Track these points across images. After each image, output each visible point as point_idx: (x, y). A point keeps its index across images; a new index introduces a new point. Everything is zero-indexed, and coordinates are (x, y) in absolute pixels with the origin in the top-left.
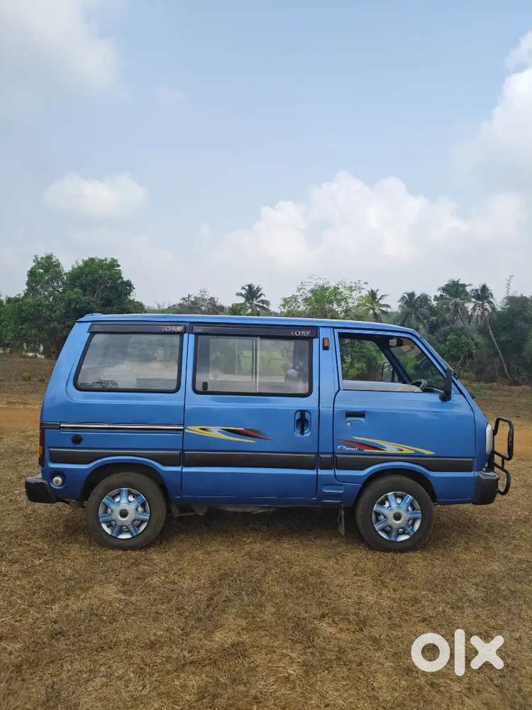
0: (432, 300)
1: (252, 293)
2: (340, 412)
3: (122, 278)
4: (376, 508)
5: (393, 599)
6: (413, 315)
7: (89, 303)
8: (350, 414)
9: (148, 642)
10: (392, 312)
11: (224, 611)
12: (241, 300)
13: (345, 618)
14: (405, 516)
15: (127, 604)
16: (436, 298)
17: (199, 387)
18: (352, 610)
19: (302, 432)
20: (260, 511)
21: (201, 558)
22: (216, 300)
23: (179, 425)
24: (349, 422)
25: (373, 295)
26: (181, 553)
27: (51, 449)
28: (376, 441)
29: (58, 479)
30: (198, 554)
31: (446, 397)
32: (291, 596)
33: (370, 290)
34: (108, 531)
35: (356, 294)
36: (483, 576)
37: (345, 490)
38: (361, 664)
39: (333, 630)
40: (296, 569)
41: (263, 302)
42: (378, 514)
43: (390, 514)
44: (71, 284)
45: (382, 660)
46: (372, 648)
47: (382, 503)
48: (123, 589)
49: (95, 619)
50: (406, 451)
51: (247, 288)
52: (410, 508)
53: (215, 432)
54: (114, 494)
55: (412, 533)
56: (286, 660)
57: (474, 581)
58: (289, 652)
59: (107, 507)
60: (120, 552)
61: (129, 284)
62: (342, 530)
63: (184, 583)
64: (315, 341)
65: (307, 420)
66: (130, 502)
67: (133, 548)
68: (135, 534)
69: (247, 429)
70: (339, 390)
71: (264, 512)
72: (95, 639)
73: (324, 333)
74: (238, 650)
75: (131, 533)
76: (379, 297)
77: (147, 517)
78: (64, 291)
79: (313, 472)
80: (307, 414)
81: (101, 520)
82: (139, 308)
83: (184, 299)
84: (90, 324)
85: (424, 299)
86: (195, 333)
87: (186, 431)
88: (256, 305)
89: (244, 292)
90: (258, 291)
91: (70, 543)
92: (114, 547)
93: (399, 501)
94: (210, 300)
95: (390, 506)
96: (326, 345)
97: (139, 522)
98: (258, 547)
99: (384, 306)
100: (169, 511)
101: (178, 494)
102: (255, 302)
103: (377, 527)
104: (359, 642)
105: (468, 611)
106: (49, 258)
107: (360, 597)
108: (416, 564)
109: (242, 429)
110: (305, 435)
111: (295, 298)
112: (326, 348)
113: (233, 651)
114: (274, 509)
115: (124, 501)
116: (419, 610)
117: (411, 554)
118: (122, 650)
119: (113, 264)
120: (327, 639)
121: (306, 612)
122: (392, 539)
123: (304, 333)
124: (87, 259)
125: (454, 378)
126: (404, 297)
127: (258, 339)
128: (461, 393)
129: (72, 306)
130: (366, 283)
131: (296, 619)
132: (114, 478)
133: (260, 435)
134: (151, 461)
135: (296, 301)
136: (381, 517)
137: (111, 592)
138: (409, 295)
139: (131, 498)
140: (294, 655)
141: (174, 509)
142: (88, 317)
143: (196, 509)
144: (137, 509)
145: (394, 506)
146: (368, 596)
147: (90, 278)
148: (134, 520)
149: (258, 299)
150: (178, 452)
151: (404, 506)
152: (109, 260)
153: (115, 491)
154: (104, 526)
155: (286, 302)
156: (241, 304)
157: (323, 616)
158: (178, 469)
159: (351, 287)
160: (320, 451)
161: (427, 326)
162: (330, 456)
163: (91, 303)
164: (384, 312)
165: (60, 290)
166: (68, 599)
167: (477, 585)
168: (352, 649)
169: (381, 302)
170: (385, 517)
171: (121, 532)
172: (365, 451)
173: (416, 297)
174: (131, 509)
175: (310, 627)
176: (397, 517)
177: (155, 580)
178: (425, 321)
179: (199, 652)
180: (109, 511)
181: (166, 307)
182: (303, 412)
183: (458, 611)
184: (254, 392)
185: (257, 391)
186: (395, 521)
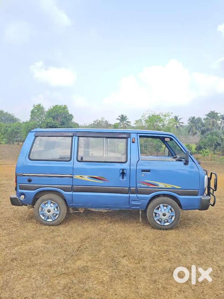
0: (203, 120)
1: (123, 118)
2: (140, 169)
3: (68, 113)
4: (155, 211)
5: (157, 250)
6: (194, 127)
7: (55, 124)
8: (143, 171)
9: (49, 264)
10: (185, 126)
11: (83, 253)
12: (118, 121)
13: (134, 258)
14: (168, 215)
15: (44, 248)
16: (204, 119)
17: (80, 159)
18: (138, 254)
19: (123, 178)
20: (105, 211)
21: (80, 230)
22: (108, 121)
23: (71, 175)
24: (143, 174)
25: (176, 118)
26: (72, 228)
27: (19, 184)
28: (154, 182)
29: (23, 196)
30: (79, 228)
31: (186, 163)
32: (113, 247)
33: (175, 116)
34: (43, 218)
35: (167, 118)
36: (200, 241)
37: (141, 203)
38: (135, 277)
39: (127, 263)
40: (119, 236)
41: (128, 122)
42: (156, 214)
43: (161, 214)
44: (48, 116)
45: (145, 276)
46: (142, 271)
47: (158, 209)
48: (45, 242)
49: (30, 253)
50: (168, 187)
51: (121, 116)
52: (170, 211)
53: (86, 178)
54: (45, 203)
55: (171, 222)
56: (104, 274)
57: (195, 243)
58: (106, 271)
59: (42, 208)
60: (47, 227)
61: (71, 116)
62: (140, 220)
63: (70, 240)
64: (129, 139)
65: (125, 173)
66: (51, 206)
67: (53, 225)
68: (54, 219)
69: (99, 177)
70: (139, 160)
71: (107, 212)
72: (28, 262)
73: (133, 136)
74: (85, 269)
75: (52, 219)
76: (179, 119)
77: (58, 213)
78: (46, 119)
79: (128, 195)
80: (125, 170)
81: (40, 213)
82: (77, 125)
83: (95, 121)
84: (35, 132)
85: (199, 119)
86: (78, 136)
87: (74, 177)
88: (125, 123)
89: (119, 118)
90: (126, 118)
91: (29, 222)
92: (45, 225)
93: (165, 208)
94: (105, 121)
95: (161, 210)
96: (133, 141)
97: (56, 214)
98: (105, 226)
99: (181, 123)
100: (68, 210)
101: (71, 203)
102: (124, 122)
103: (155, 219)
104: (137, 268)
105: (189, 257)
106: (39, 105)
107: (143, 249)
108: (172, 235)
109: (97, 177)
110: (124, 180)
111: (140, 120)
112: (133, 142)
113: (83, 269)
114: (111, 210)
115: (49, 206)
116: (167, 255)
117: (171, 231)
118: (38, 267)
119: (65, 108)
120: (123, 266)
121: (118, 254)
122: (162, 224)
123: (124, 136)
124: (55, 105)
125: (190, 155)
126: (190, 119)
127: (105, 138)
128: (194, 161)
129: (49, 125)
130: (172, 113)
131: (112, 257)
132: (45, 196)
133: (104, 179)
134: (60, 190)
135: (141, 122)
136: (157, 215)
137: (39, 243)
138: (192, 118)
139: (52, 205)
140: (108, 272)
141: (71, 209)
142: (35, 130)
143: (79, 210)
144: (54, 209)
145: (163, 210)
146: (146, 248)
147: (56, 113)
148: (53, 214)
149: (126, 121)
150: (71, 186)
151: (167, 210)
152: (63, 106)
153: (46, 202)
154: (41, 216)
155: (137, 122)
156: (119, 123)
157: (124, 256)
158: (71, 193)
159: (165, 115)
160: (130, 186)
161: (200, 131)
162: (135, 188)
163: (56, 124)
164: (181, 126)
165: (44, 118)
166: (22, 245)
167: (196, 245)
168: (133, 271)
169: (180, 121)
170: (159, 215)
171: (48, 218)
172: (150, 186)
173: (196, 119)
174: (52, 209)
175: (117, 261)
176: (164, 215)
177: (59, 239)
178: (200, 129)
179: (68, 269)
180: (43, 210)
181: (88, 125)
182: (123, 170)
183: (185, 257)
184: (102, 161)
185: (104, 161)
186: (163, 217)
